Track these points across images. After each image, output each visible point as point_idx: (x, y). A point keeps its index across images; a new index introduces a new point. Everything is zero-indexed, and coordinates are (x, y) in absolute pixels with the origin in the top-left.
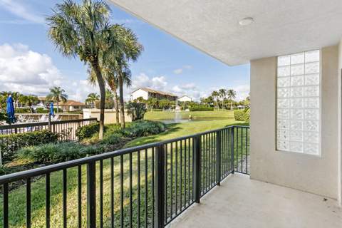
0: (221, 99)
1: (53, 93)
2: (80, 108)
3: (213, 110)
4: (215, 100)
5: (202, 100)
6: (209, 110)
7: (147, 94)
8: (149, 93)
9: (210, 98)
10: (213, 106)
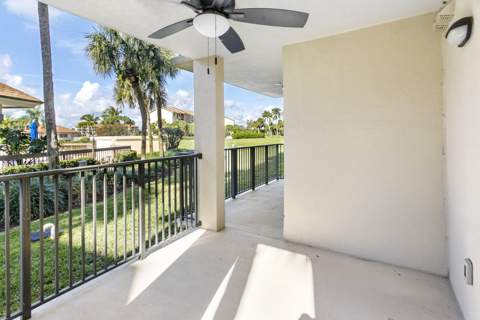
0: (275, 122)
1: (28, 115)
2: (69, 136)
3: (263, 137)
4: (267, 123)
5: (249, 124)
6: (259, 137)
7: (171, 114)
8: (174, 114)
9: (260, 120)
10: (263, 131)
